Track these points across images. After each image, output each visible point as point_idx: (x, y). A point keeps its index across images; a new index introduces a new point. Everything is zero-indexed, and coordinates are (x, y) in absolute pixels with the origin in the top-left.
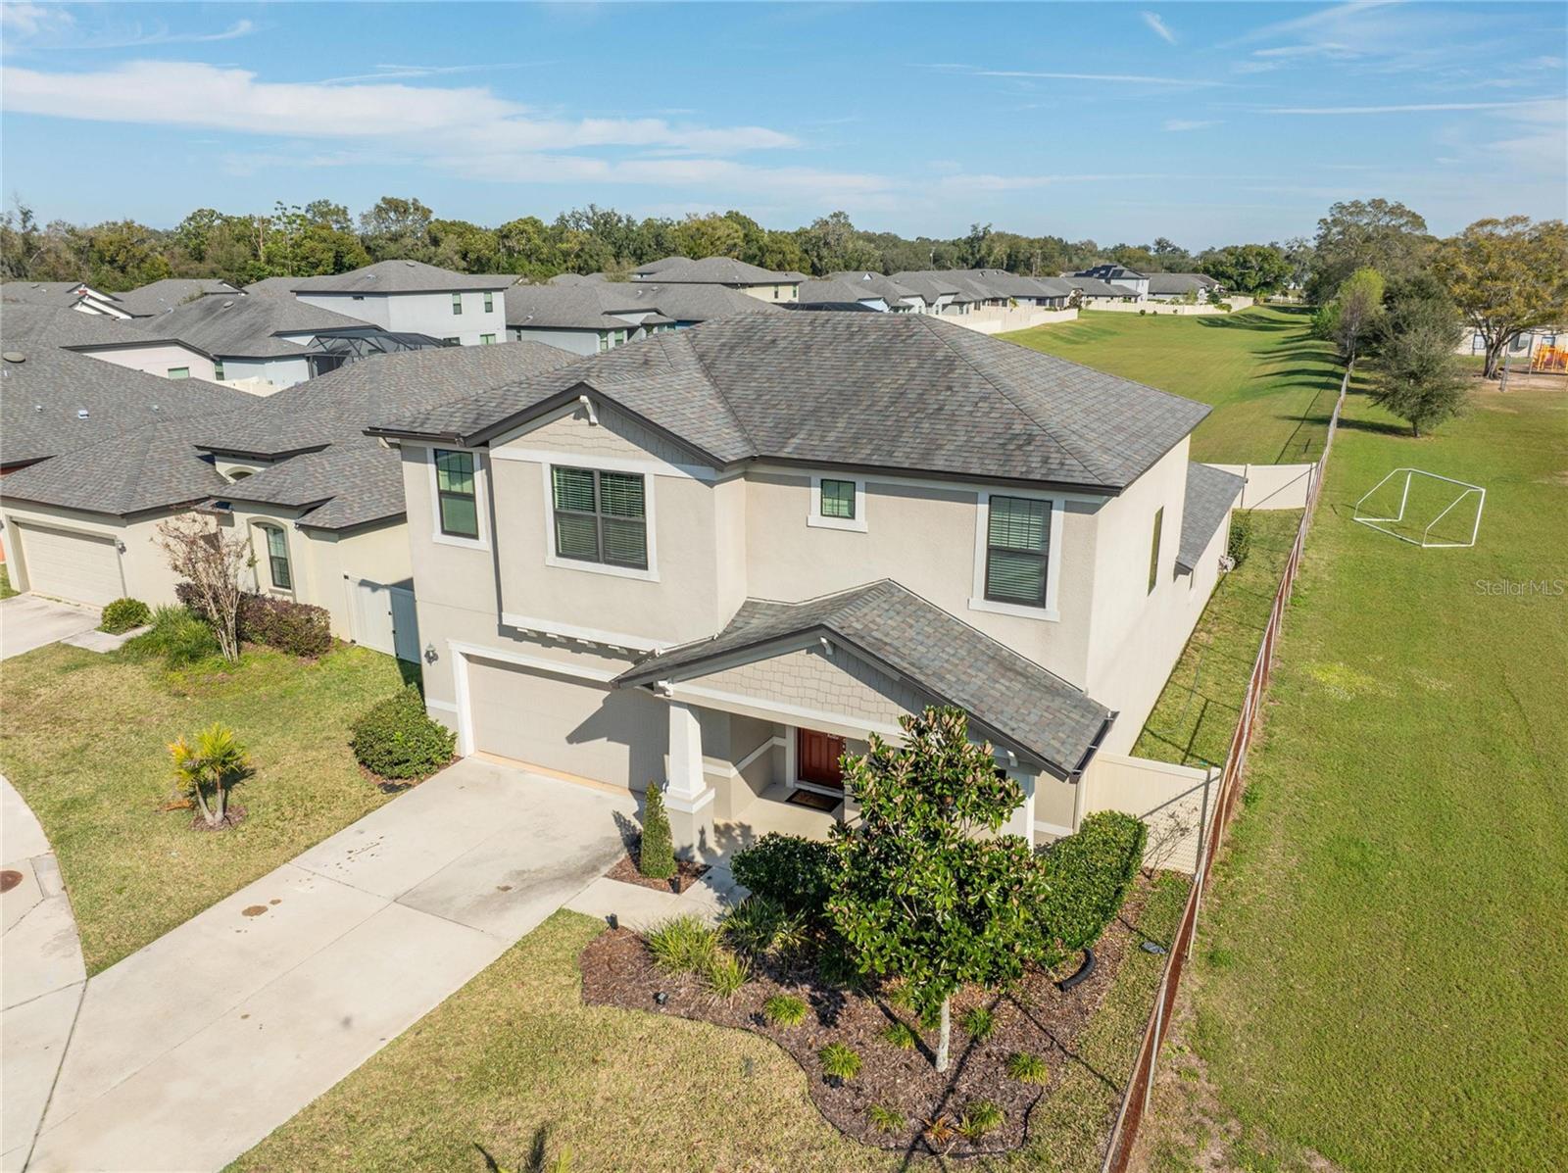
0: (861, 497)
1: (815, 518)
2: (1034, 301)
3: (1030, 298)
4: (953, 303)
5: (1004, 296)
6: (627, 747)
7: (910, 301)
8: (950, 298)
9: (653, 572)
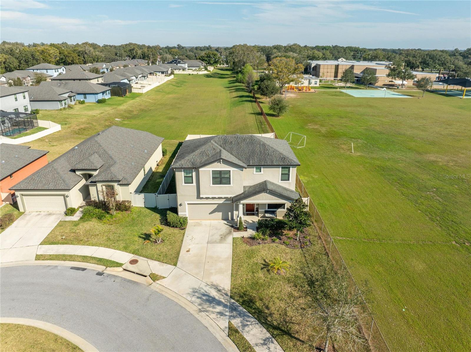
0: (262, 169)
1: (255, 173)
2: (161, 73)
3: (159, 72)
4: (142, 77)
5: (153, 72)
6: (221, 213)
7: (132, 78)
8: (141, 76)
9: (232, 185)
